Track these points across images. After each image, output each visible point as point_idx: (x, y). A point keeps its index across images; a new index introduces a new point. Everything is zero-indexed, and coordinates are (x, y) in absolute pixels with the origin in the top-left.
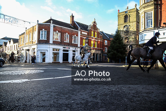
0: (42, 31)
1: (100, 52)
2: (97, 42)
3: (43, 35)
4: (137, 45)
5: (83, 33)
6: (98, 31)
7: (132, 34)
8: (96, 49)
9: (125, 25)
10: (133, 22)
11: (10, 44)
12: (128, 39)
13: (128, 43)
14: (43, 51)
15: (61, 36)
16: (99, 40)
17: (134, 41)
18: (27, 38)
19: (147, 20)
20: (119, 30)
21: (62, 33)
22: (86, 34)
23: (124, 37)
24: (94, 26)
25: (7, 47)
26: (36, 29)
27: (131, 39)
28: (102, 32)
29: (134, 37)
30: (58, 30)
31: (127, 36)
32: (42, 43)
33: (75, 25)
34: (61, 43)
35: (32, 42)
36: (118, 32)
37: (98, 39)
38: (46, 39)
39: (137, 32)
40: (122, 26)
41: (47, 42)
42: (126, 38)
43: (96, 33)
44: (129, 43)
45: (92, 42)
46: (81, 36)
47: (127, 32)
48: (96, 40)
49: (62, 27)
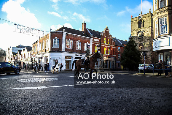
0: (54, 39)
1: (112, 59)
2: (110, 48)
4: (153, 51)
5: (95, 40)
6: (111, 38)
7: (146, 40)
8: (109, 57)
9: (139, 30)
10: (147, 28)
11: (25, 52)
12: (143, 45)
15: (73, 43)
16: (112, 47)
17: (149, 47)
18: (41, 46)
20: (133, 36)
21: (75, 41)
22: (98, 41)
23: (138, 43)
24: (107, 33)
25: (21, 55)
26: (49, 37)
27: (146, 46)
28: (115, 39)
29: (148, 43)
30: (70, 37)
31: (142, 42)
32: (55, 51)
33: (87, 33)
34: (74, 51)
35: (45, 50)
36: (132, 38)
37: (111, 45)
38: (58, 47)
39: (152, 38)
40: (136, 31)
41: (59, 50)
42: (140, 45)
43: (108, 40)
44: (143, 49)
45: (105, 49)
46: (93, 43)
47: (141, 38)
48: (109, 47)
49: (74, 34)
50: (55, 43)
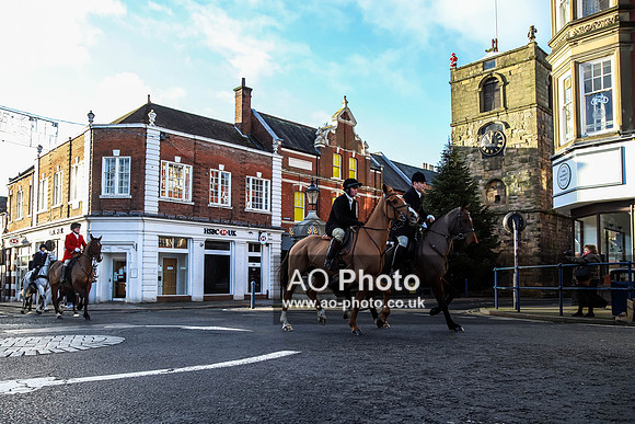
0: (108, 161)
3: (117, 179)
4: (545, 213)
5: (293, 162)
6: (363, 153)
7: (516, 164)
9: (486, 122)
10: (521, 109)
12: (503, 187)
13: (501, 206)
14: (114, 249)
15: (194, 177)
16: (369, 195)
17: (527, 194)
18: (46, 193)
19: (589, 99)
20: (459, 144)
21: (202, 166)
22: (308, 166)
23: (481, 178)
24: (345, 131)
26: (82, 149)
27: (514, 188)
28: (382, 159)
29: (526, 178)
30: (182, 151)
31: (497, 174)
32: (111, 212)
33: (255, 131)
34: (197, 210)
35: (65, 209)
36: (453, 155)
38: (128, 195)
39: (542, 155)
40: (471, 126)
41: (131, 207)
42: (490, 184)
43: (352, 164)
44: (504, 202)
46: (284, 176)
47: (495, 154)
49: (197, 137)
50: (110, 175)
